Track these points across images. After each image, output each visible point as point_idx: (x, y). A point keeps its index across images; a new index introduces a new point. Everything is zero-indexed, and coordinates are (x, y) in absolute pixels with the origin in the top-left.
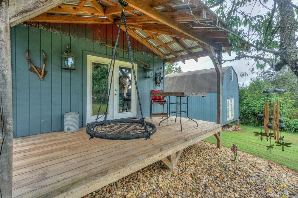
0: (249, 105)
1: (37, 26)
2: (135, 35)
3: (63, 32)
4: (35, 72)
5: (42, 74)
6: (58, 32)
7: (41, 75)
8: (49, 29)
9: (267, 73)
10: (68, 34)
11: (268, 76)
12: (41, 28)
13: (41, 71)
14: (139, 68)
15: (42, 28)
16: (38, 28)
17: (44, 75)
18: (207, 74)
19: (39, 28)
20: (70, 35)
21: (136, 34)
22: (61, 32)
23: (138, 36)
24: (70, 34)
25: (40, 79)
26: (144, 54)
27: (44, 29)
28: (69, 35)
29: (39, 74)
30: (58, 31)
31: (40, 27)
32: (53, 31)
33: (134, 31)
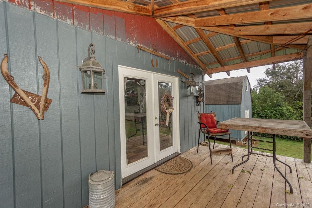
0: (260, 115)
1: (25, 5)
2: (176, 36)
3: (78, 22)
4: (25, 103)
5: (42, 107)
6: (69, 22)
7: (39, 110)
8: (52, 14)
9: (264, 81)
10: (87, 27)
11: (265, 84)
12: (35, 9)
13: (39, 101)
14: (181, 82)
15: (38, 10)
16: (28, 9)
17: (46, 108)
18: (223, 84)
19: (30, 8)
20: (92, 29)
21: (178, 35)
22: (76, 23)
23: (179, 37)
24: (92, 27)
25: (38, 117)
26: (185, 63)
27: (42, 13)
28: (90, 29)
29: (34, 107)
30: (70, 20)
31: (32, 8)
32: (60, 18)
33: (176, 30)
